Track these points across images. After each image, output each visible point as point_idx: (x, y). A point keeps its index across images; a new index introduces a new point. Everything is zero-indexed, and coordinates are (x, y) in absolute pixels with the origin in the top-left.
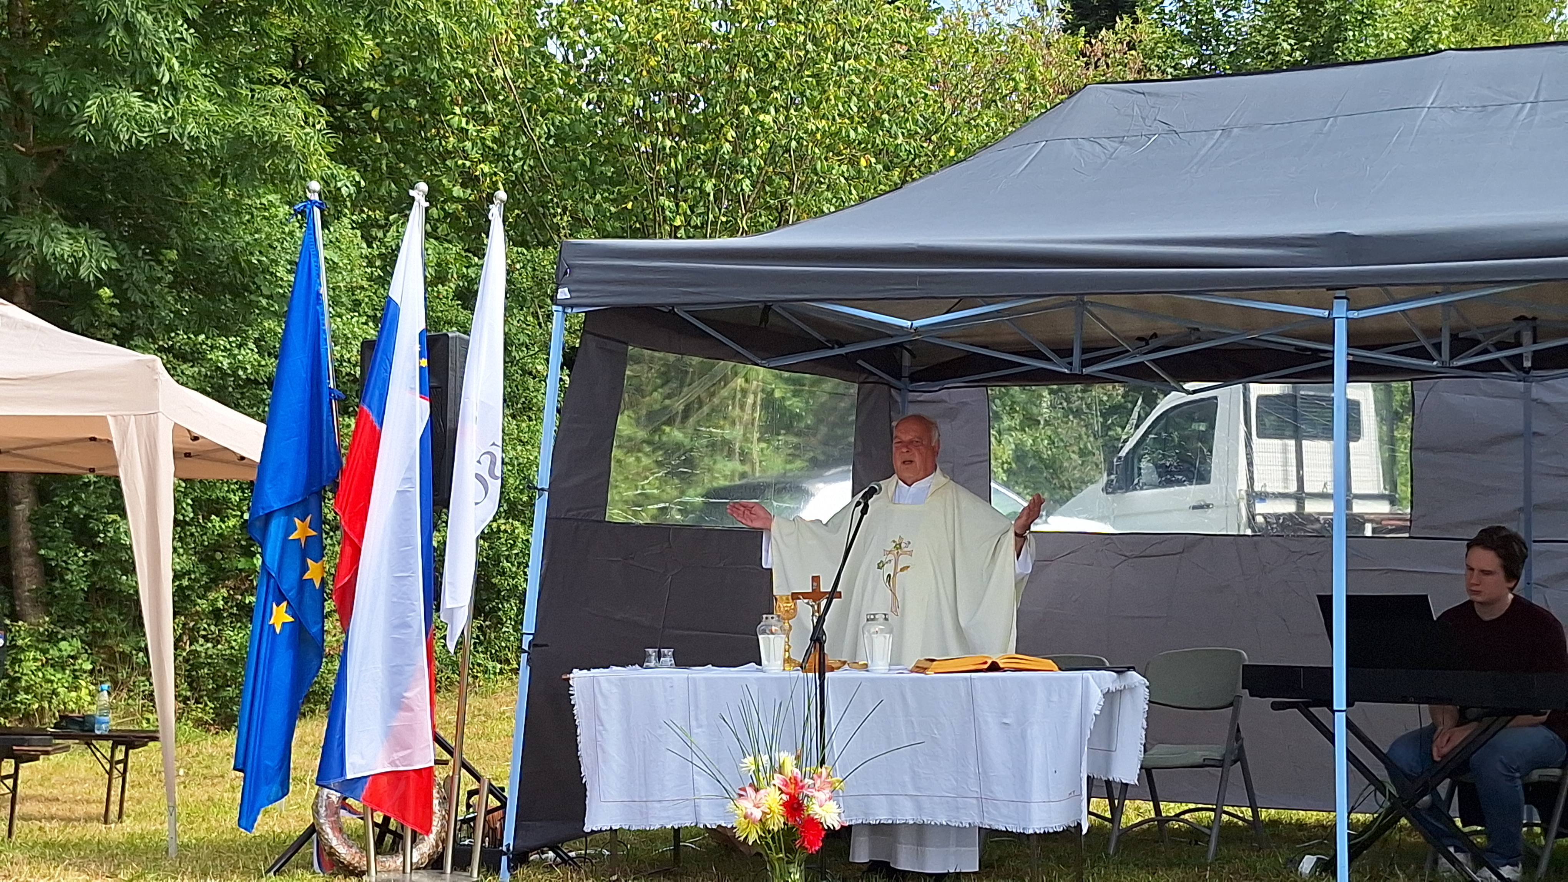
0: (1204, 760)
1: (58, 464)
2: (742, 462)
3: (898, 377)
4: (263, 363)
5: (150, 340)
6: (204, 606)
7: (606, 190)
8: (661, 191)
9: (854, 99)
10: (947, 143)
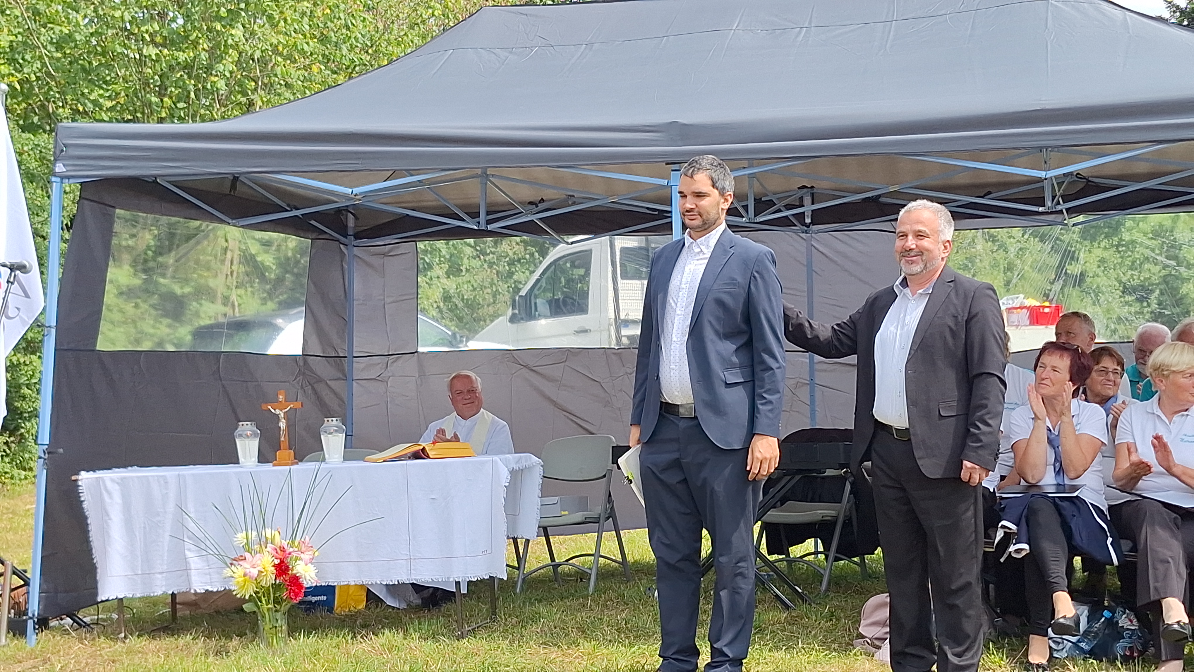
0: (586, 518)
2: (225, 304)
3: (345, 236)
7: (102, 88)
8: (148, 90)
9: (306, 19)
10: (381, 55)
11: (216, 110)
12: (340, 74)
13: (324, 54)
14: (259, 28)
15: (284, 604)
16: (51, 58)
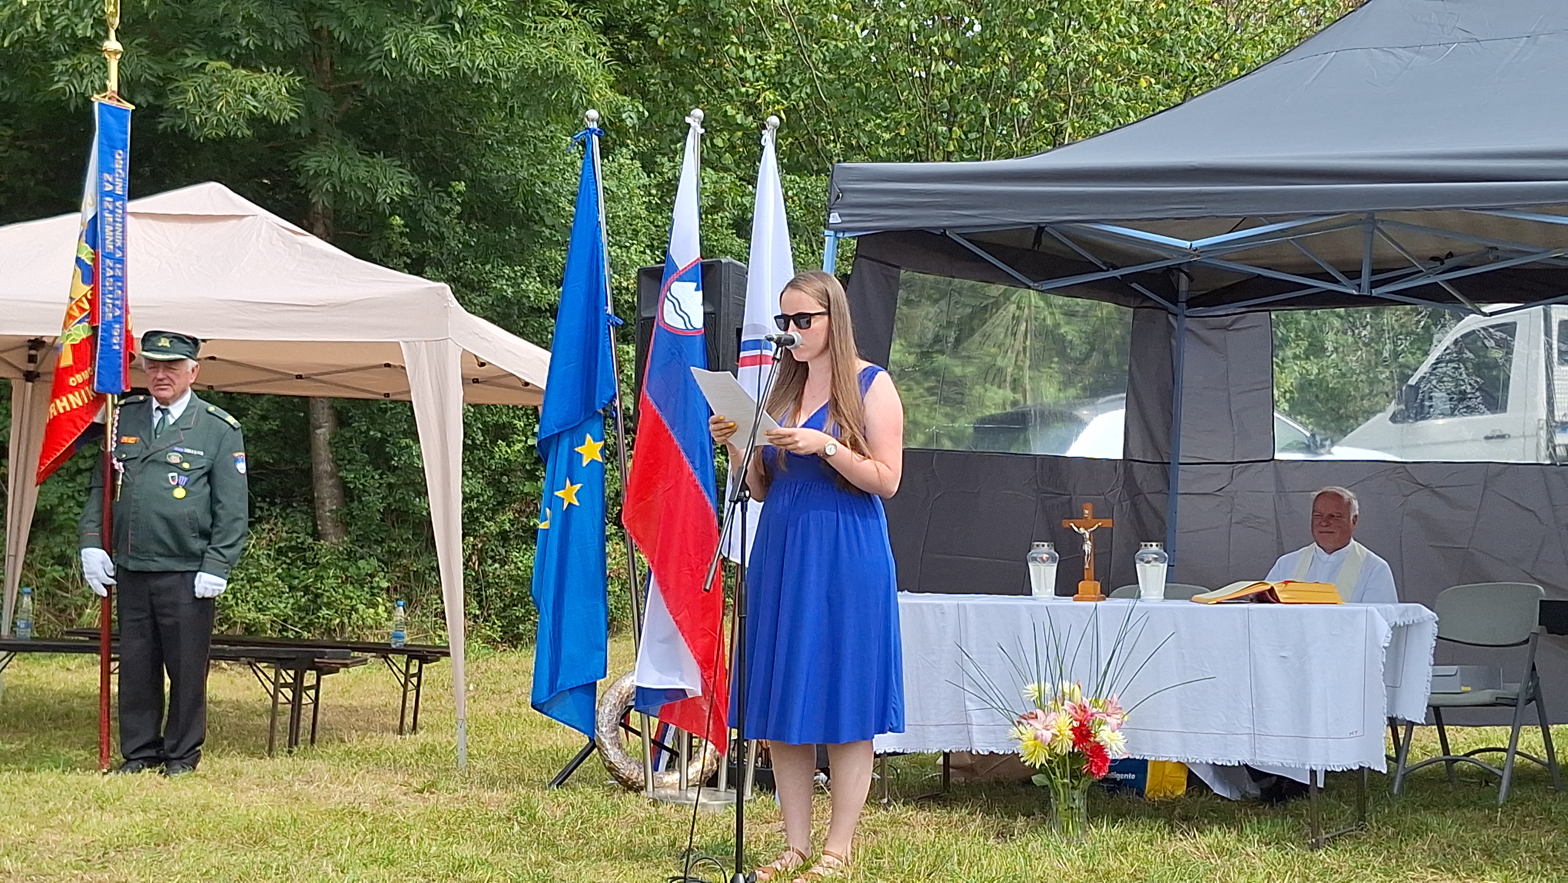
0: (1498, 698)
1: (357, 389)
2: (1014, 390)
3: (1175, 302)
4: (545, 292)
5: (440, 270)
6: (492, 528)
7: (879, 117)
8: (934, 116)
9: (1134, 18)
10: (1230, 61)
11: (1015, 141)
12: (1174, 88)
13: (1156, 62)
14: (1074, 32)
15: (1083, 779)
16: (823, 80)
